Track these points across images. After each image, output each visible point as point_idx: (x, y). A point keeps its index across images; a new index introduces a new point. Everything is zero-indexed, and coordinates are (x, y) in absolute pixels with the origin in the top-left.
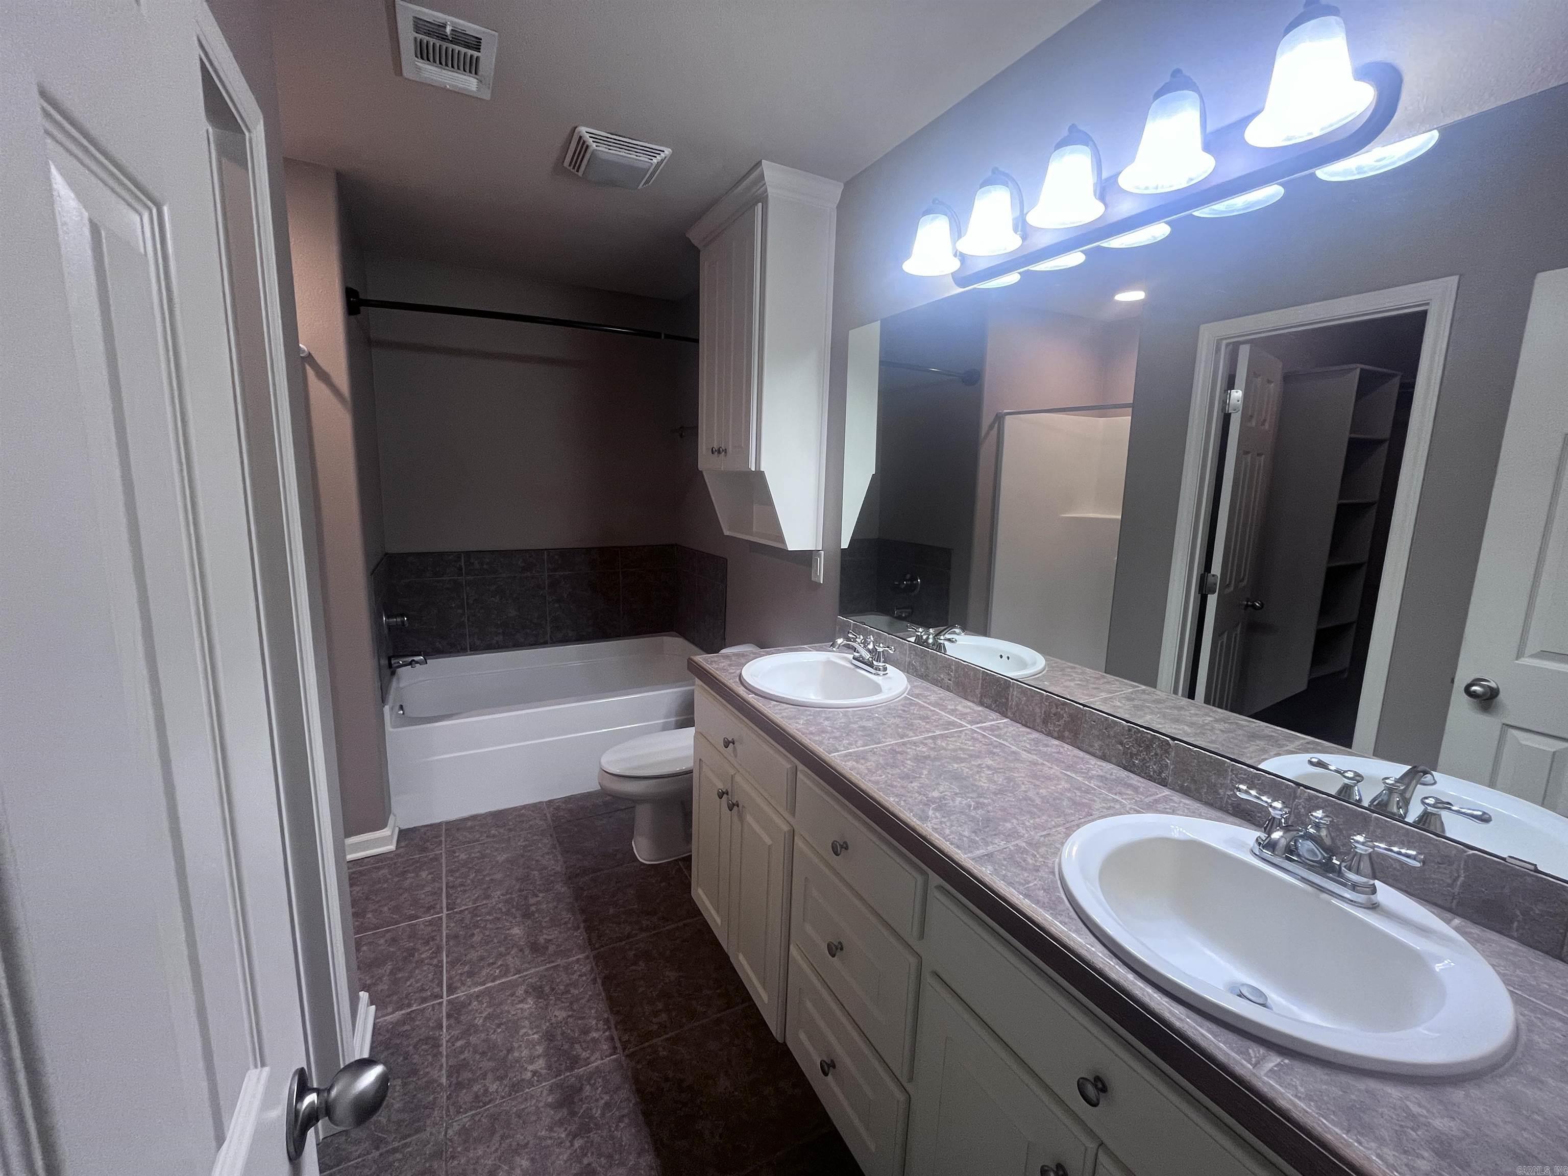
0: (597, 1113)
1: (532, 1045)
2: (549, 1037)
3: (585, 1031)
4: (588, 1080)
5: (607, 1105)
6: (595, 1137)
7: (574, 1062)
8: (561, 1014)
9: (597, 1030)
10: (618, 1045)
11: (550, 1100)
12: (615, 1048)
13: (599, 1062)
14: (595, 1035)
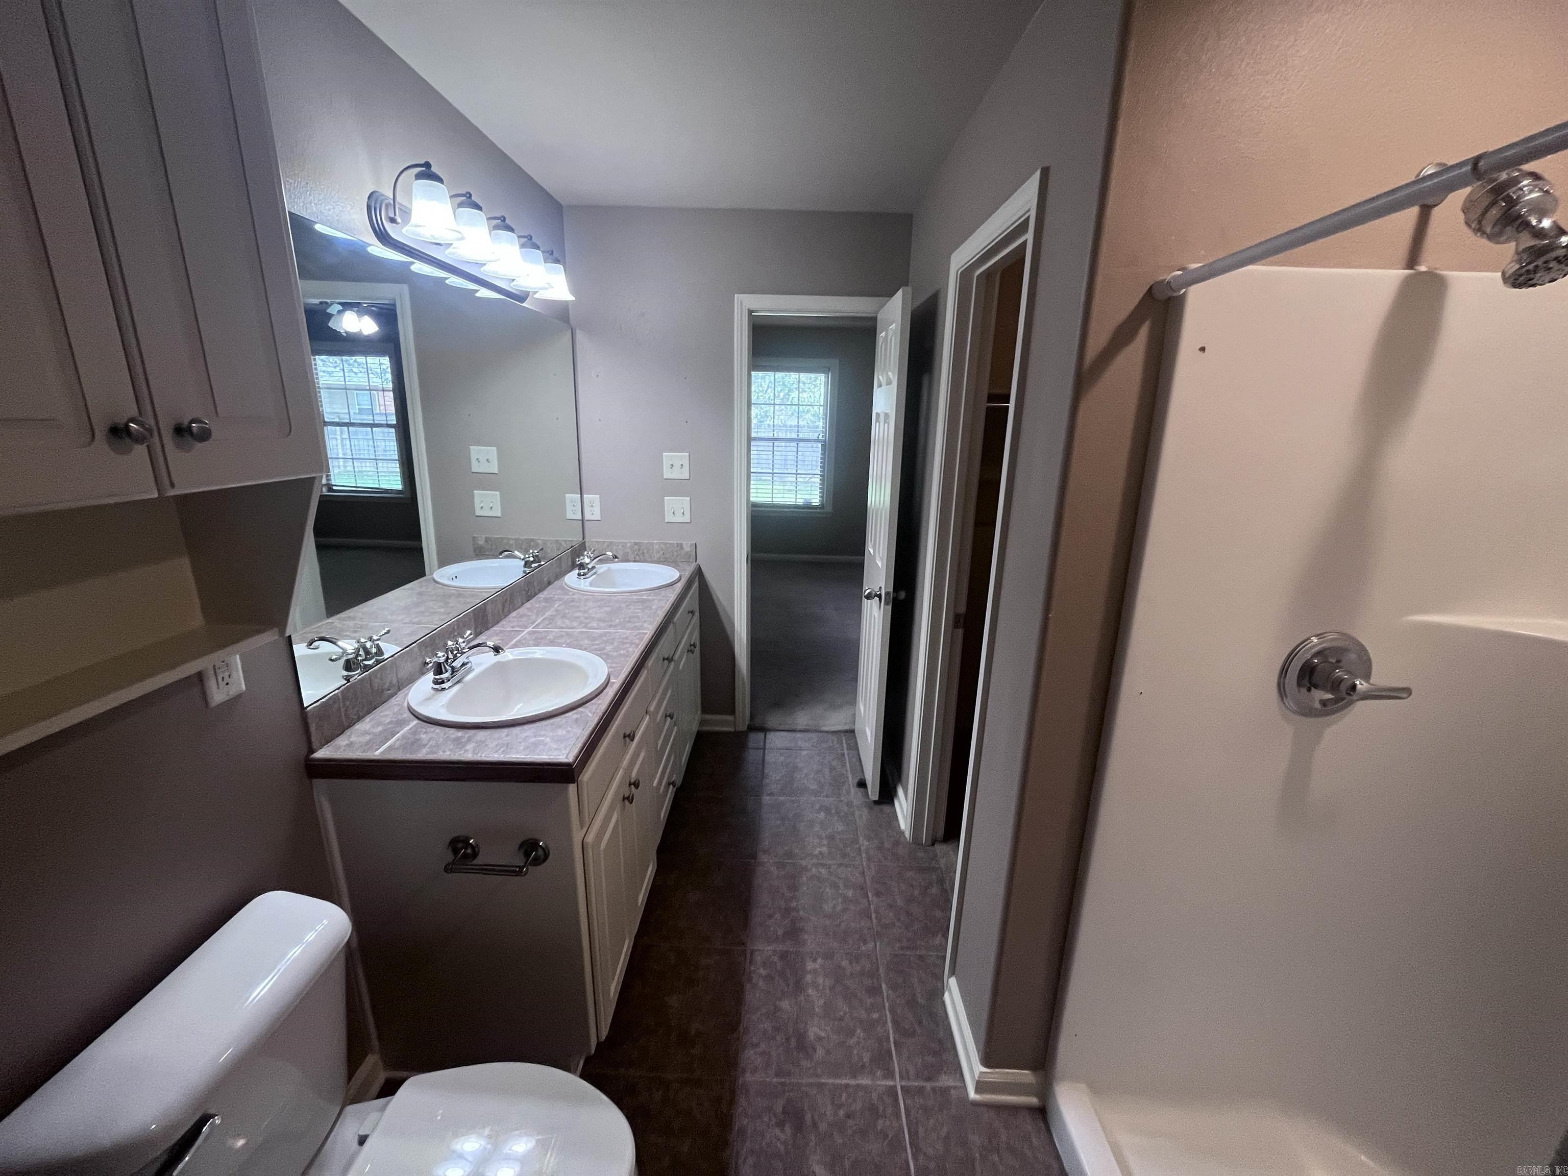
0: (777, 916)
1: (815, 985)
2: (799, 987)
3: (769, 978)
4: (777, 938)
5: (770, 917)
6: (782, 904)
7: (784, 956)
8: (785, 1004)
9: (760, 975)
10: (748, 955)
11: (806, 937)
12: (752, 953)
13: (766, 949)
14: (762, 971)
